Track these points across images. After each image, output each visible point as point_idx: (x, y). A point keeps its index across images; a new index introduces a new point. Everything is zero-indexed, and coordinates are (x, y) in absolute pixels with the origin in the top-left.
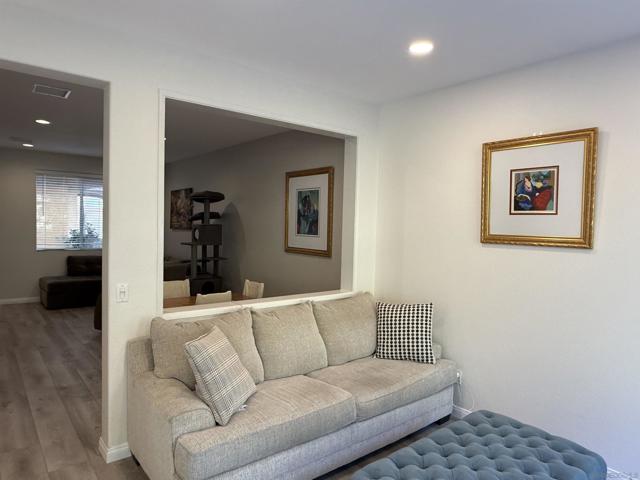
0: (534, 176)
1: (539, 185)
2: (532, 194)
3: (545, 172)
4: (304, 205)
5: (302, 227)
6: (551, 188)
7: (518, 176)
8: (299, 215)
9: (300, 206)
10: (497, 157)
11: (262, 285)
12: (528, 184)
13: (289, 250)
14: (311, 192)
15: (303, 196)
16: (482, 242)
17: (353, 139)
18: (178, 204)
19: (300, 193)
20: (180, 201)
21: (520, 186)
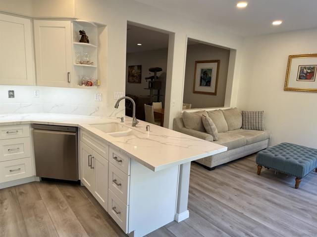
0: (308, 68)
1: (309, 71)
2: (306, 74)
3: (312, 67)
4: (204, 75)
5: (202, 83)
6: (313, 72)
7: (301, 68)
8: (201, 78)
9: (202, 75)
10: (294, 60)
11: (191, 105)
12: (305, 71)
13: (195, 92)
14: (208, 69)
15: (204, 71)
16: (284, 90)
17: (235, 51)
18: (133, 72)
19: (202, 70)
20: (134, 71)
21: (302, 71)
